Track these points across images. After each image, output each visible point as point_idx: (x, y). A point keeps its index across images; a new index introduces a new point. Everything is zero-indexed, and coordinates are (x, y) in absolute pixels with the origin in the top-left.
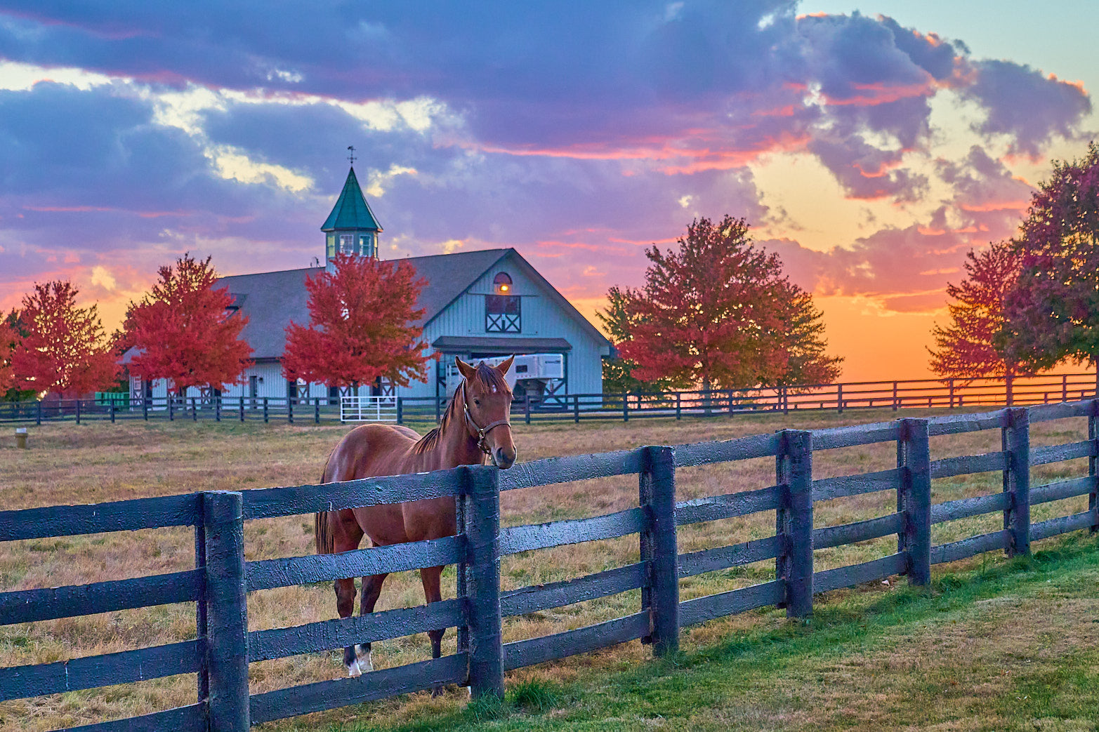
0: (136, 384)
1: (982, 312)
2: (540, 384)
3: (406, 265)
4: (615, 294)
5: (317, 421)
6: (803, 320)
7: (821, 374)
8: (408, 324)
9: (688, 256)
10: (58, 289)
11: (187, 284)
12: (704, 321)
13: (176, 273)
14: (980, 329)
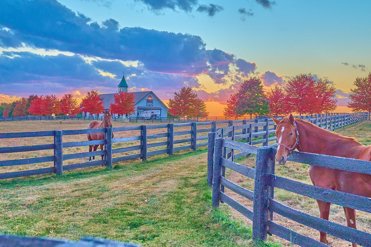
0: (83, 113)
1: (233, 105)
2: (156, 115)
3: (132, 94)
4: (170, 100)
5: (115, 121)
6: (202, 106)
7: (205, 115)
8: (132, 104)
9: (182, 94)
10: (69, 95)
11: (93, 95)
12: (184, 105)
13: (91, 94)
14: (232, 108)
